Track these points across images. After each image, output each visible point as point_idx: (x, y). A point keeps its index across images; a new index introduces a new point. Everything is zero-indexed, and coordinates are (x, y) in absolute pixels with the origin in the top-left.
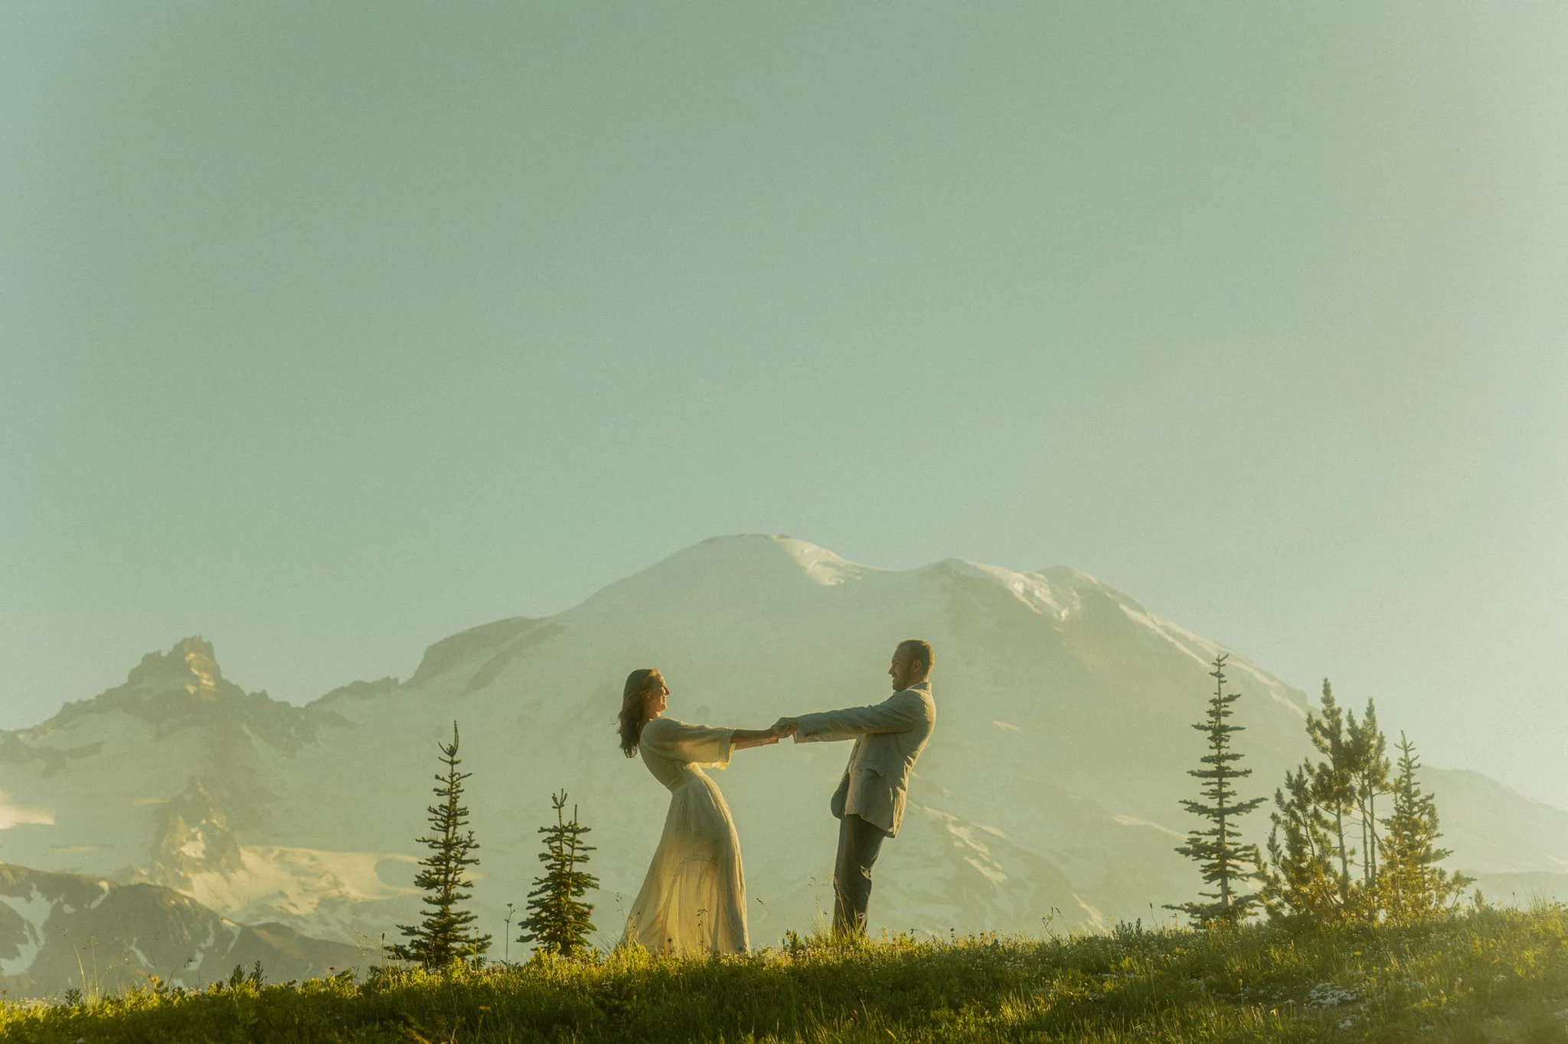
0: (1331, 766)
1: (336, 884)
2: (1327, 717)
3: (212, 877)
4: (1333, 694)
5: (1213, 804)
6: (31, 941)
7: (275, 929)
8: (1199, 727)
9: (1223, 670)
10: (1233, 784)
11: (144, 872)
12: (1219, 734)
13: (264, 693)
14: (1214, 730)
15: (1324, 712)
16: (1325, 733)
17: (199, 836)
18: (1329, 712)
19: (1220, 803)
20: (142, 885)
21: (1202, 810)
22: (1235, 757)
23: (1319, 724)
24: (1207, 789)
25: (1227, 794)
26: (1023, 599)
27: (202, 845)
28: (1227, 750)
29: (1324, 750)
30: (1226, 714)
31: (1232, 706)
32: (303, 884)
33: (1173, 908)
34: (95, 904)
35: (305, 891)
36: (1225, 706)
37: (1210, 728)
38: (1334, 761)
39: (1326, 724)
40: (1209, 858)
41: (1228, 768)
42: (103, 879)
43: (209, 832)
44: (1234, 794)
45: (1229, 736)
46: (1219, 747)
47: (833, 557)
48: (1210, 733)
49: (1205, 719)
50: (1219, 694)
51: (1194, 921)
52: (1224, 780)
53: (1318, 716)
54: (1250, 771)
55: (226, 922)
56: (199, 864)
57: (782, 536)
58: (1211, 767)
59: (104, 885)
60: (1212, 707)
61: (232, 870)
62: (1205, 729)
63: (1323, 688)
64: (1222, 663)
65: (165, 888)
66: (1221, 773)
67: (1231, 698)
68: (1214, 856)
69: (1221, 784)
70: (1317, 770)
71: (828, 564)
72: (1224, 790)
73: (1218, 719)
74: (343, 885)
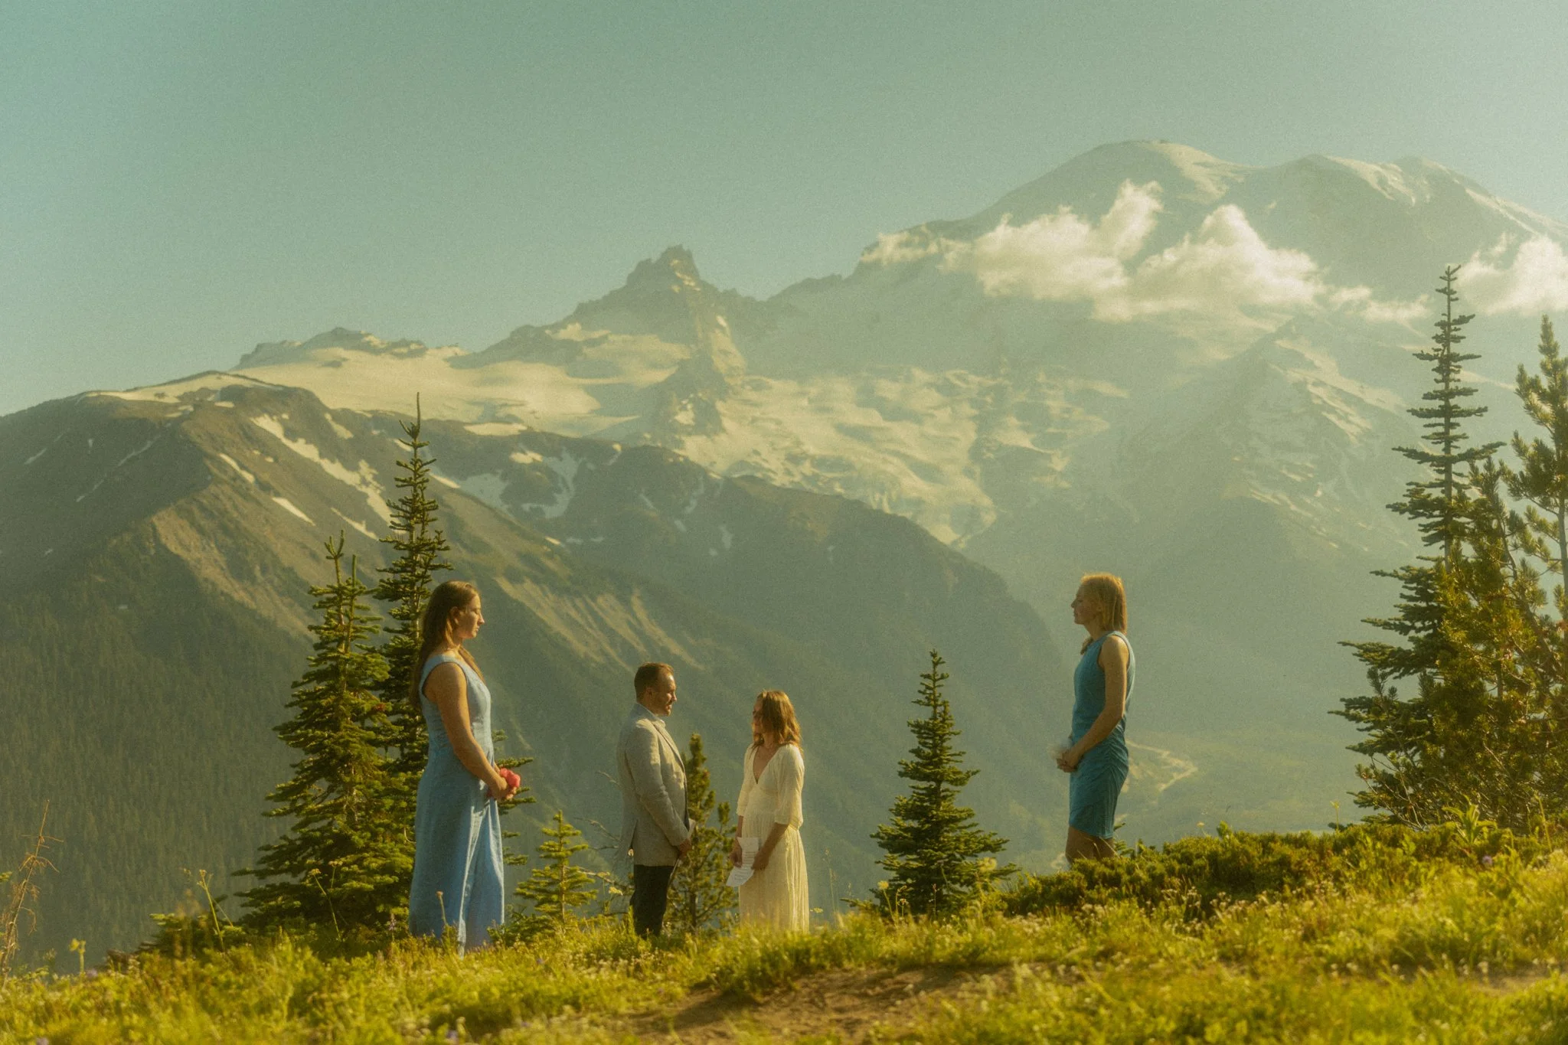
0: (1551, 445)
1: (798, 443)
2: (1548, 373)
3: (700, 440)
4: (1556, 339)
5: (1437, 450)
6: (565, 491)
7: (751, 479)
8: (1422, 356)
9: (1454, 286)
10: (1464, 425)
11: (648, 436)
12: (1446, 364)
13: (734, 290)
14: (1441, 360)
15: (1543, 366)
16: (1544, 396)
17: (689, 406)
18: (1550, 367)
19: (1447, 450)
20: (646, 447)
21: (1423, 457)
22: (1467, 392)
23: (1534, 385)
24: (1430, 431)
25: (1456, 438)
26: (1376, 187)
27: (691, 414)
28: (1457, 384)
29: (1542, 421)
30: (1457, 339)
31: (1464, 330)
32: (772, 444)
33: (1384, 574)
34: (612, 462)
35: (774, 449)
36: (1456, 330)
37: (1435, 357)
38: (1556, 438)
39: (1545, 383)
40: (1431, 516)
41: (1456, 406)
42: (616, 442)
43: (696, 402)
44: (1464, 437)
45: (1459, 367)
46: (1446, 380)
47: (1210, 158)
48: (1436, 363)
49: (1430, 346)
50: (1449, 315)
51: (1407, 593)
52: (1452, 420)
53: (1534, 371)
54: (1485, 409)
55: (714, 476)
56: (690, 429)
57: (1162, 142)
58: (1437, 404)
59: (617, 447)
60: (1439, 331)
61: (716, 433)
62: (1430, 358)
63: (1541, 332)
64: (1452, 277)
65: (664, 448)
66: (1447, 412)
67: (1463, 320)
68: (1437, 513)
69: (1449, 426)
70: (1531, 450)
71: (1205, 165)
72: (1453, 432)
73: (1447, 346)
74: (803, 444)
